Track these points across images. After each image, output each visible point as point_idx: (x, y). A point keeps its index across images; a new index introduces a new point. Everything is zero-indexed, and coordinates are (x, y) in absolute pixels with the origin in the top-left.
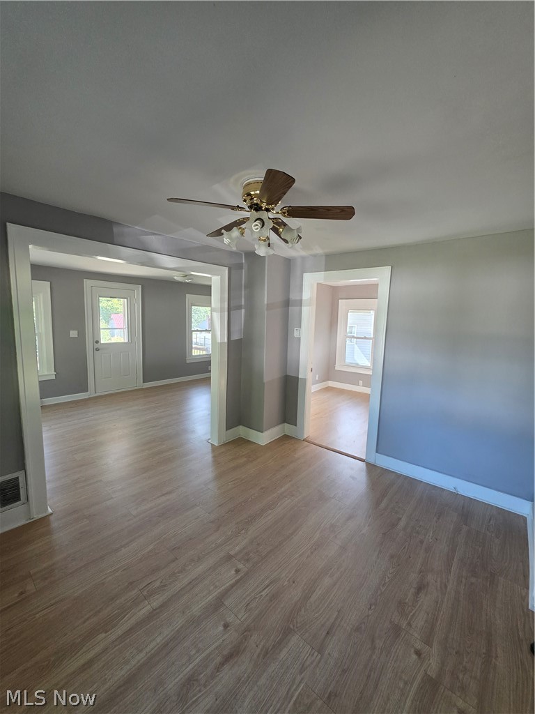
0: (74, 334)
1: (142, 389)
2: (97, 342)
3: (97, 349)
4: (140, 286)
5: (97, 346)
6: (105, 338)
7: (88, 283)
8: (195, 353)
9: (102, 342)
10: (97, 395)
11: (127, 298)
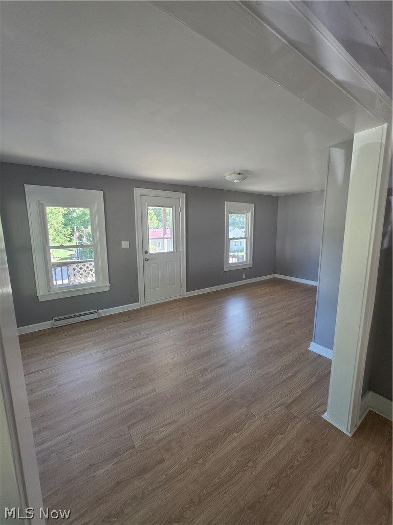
0: (125, 244)
1: (186, 299)
2: (146, 252)
3: (147, 260)
4: (184, 194)
5: (146, 256)
6: (154, 248)
7: (138, 192)
8: (232, 260)
9: (150, 252)
10: (147, 305)
11: (172, 207)
